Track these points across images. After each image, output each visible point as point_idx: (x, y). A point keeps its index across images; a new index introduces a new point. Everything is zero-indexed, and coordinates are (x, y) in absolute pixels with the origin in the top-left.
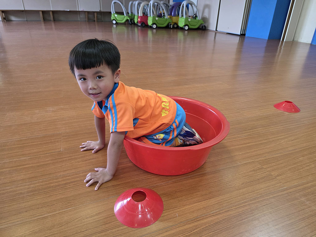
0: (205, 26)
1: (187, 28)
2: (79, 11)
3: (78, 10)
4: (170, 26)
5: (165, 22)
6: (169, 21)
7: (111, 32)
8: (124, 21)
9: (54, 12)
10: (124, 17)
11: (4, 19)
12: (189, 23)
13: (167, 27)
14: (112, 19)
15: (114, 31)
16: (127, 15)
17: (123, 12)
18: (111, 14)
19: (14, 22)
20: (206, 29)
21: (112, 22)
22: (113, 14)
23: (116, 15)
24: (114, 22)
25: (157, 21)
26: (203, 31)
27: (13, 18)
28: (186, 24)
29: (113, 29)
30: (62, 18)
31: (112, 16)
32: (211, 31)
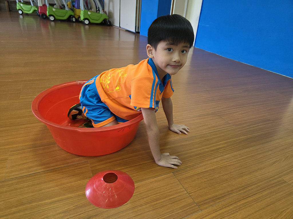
0: (110, 22)
1: (87, 22)
4: (71, 19)
5: (66, 14)
6: (71, 13)
8: (31, 12)
10: (32, 8)
12: (89, 17)
13: (69, 20)
14: (18, 8)
15: (21, 22)
16: (34, 5)
17: (30, 2)
18: (16, 3)
20: (112, 24)
21: (18, 12)
22: (18, 4)
23: (22, 5)
24: (20, 12)
25: (54, 13)
26: (108, 27)
28: (86, 17)
29: (19, 18)
31: (17, 5)
32: (115, 27)
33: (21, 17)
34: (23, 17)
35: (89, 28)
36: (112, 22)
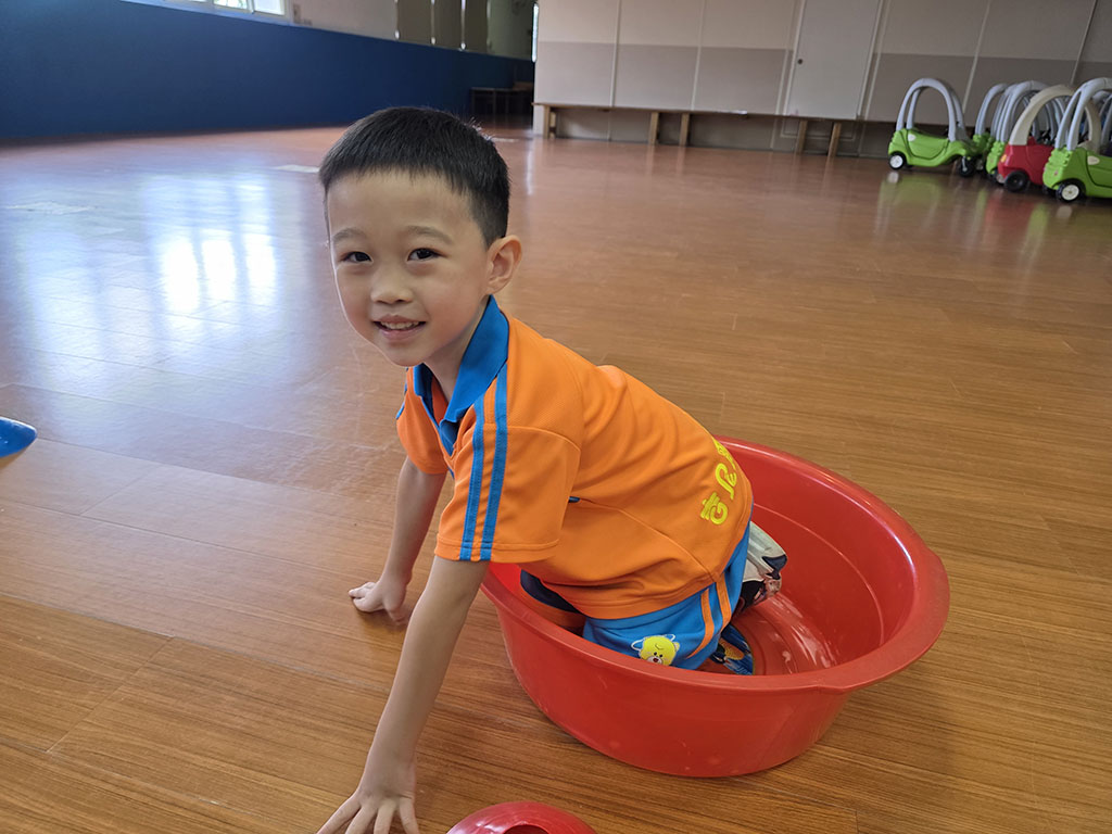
2: (781, 118)
3: (777, 113)
9: (695, 118)
10: (946, 147)
11: (552, 130)
14: (891, 150)
18: (895, 130)
19: (574, 143)
21: (889, 160)
22: (901, 133)
23: (911, 137)
25: (1089, 172)
27: (575, 130)
30: (716, 137)
31: (894, 140)
33: (894, 177)
34: (900, 179)
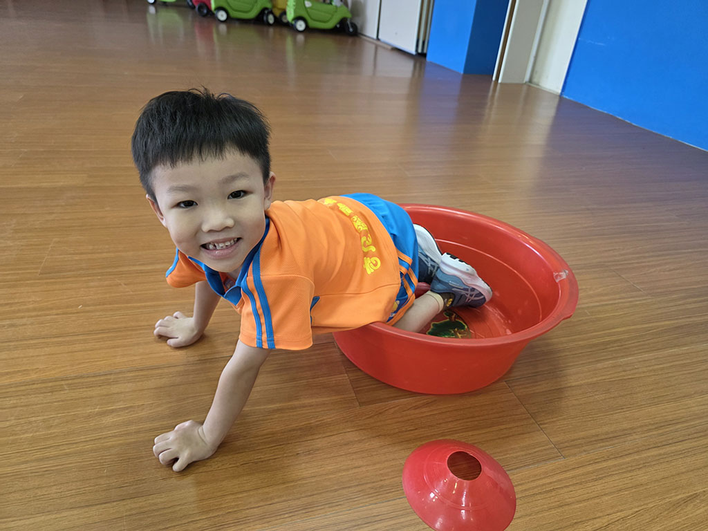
0: (354, 26)
1: (301, 26)
4: (265, 18)
5: (253, 6)
6: (265, 3)
7: (145, 22)
12: (307, 12)
20: (359, 31)
28: (298, 15)
29: (148, 16)
32: (368, 39)
33: (152, 10)
35: (306, 41)
36: (359, 26)
